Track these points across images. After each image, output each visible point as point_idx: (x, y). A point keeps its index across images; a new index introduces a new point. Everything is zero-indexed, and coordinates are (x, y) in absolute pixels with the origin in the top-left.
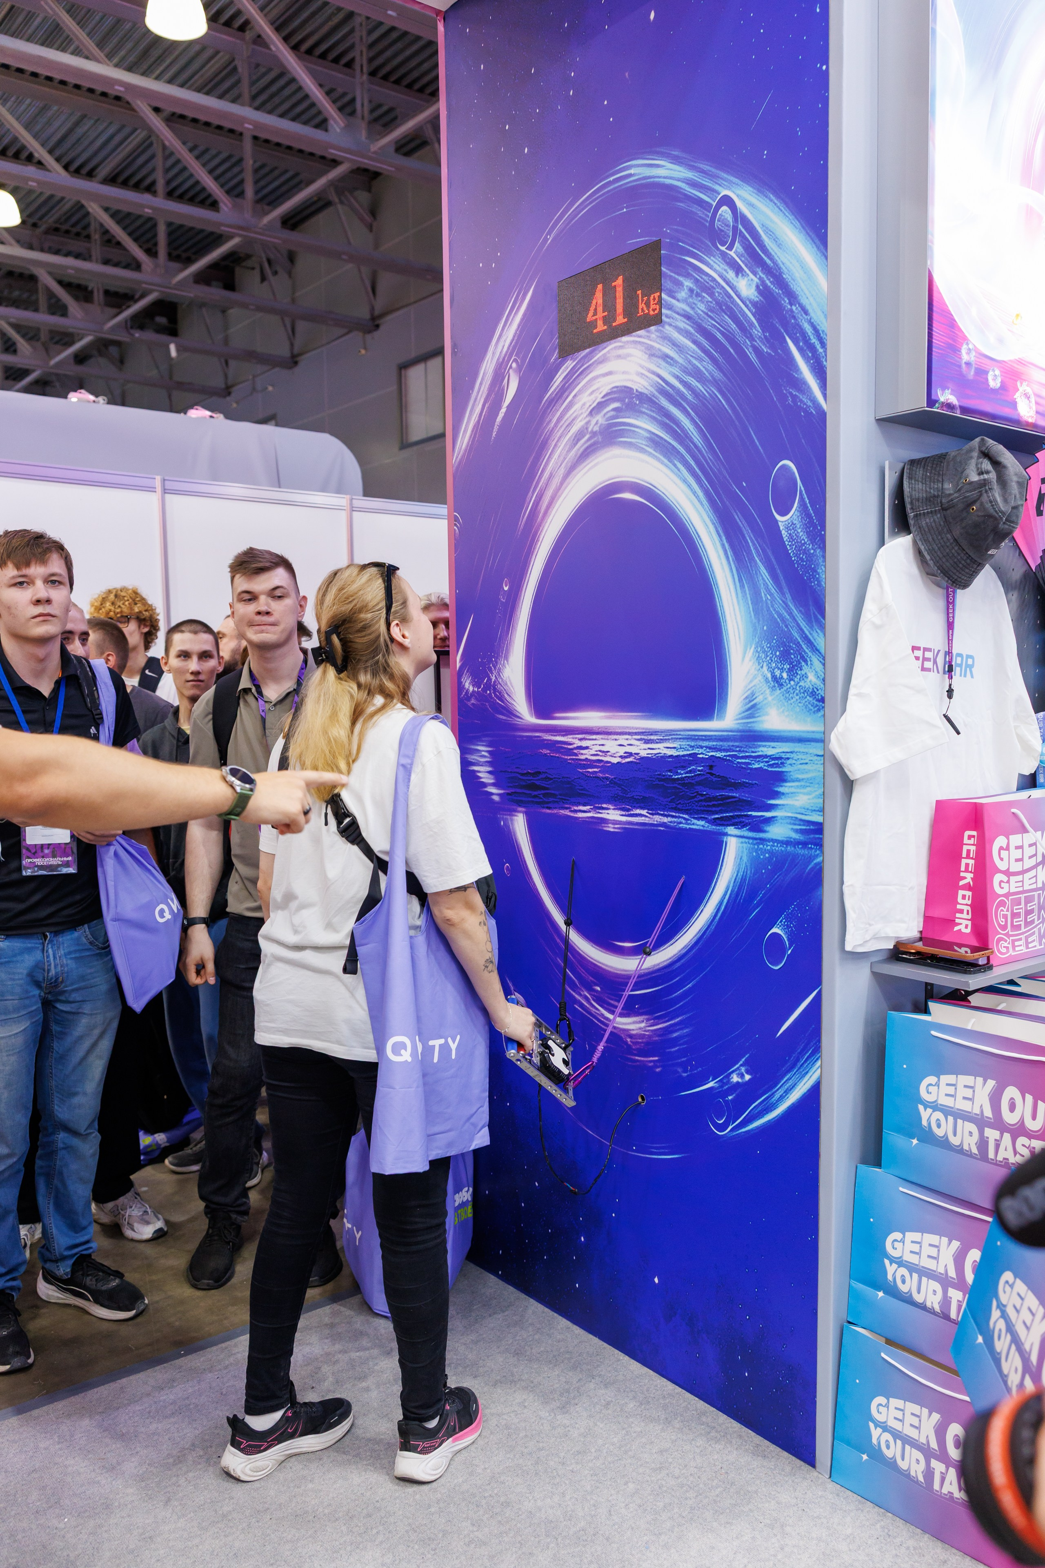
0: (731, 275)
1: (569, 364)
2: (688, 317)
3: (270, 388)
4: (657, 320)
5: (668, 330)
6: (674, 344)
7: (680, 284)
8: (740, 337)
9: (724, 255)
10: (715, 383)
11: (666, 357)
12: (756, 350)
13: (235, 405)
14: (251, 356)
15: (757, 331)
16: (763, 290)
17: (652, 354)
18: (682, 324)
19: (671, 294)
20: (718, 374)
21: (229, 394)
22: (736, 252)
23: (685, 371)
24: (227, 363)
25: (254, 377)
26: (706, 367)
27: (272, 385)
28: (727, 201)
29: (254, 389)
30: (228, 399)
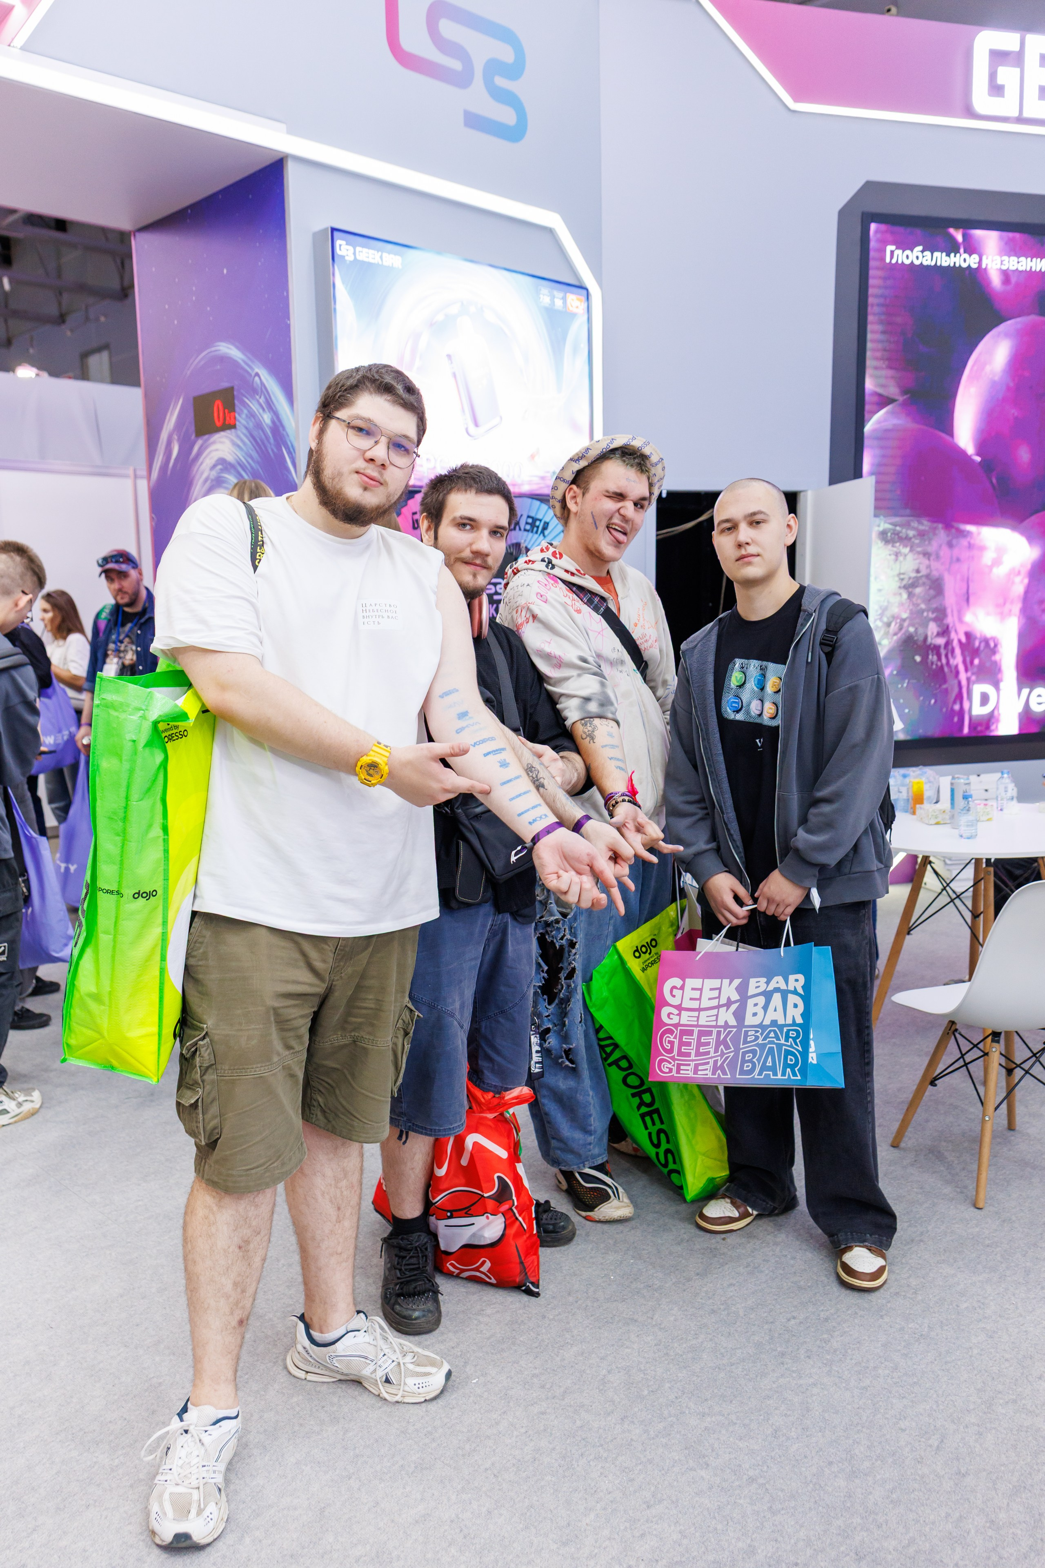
0: (261, 411)
1: (199, 442)
2: (246, 428)
3: (102, 319)
4: (233, 426)
5: (239, 433)
6: (242, 441)
7: (242, 411)
8: (266, 442)
9: (258, 401)
10: (258, 463)
11: (238, 446)
12: (272, 450)
13: (69, 333)
14: (82, 288)
15: (272, 440)
16: (273, 422)
17: (234, 444)
18: (245, 431)
19: (239, 415)
20: (259, 459)
21: (63, 322)
22: (262, 400)
23: (246, 454)
24: (61, 294)
25: (87, 308)
26: (255, 455)
27: (106, 316)
28: (257, 374)
29: (87, 319)
30: (63, 327)
